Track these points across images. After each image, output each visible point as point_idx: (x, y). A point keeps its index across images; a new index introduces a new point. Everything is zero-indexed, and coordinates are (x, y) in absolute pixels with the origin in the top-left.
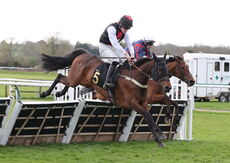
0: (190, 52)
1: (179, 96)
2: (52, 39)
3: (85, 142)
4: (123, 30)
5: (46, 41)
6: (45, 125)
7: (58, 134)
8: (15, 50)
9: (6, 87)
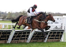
0: (65, 15)
1: (62, 28)
2: (24, 11)
3: (34, 42)
4: (34, 9)
5: (22, 12)
6: (21, 37)
7: (26, 40)
8: (13, 15)
9: (10, 26)
